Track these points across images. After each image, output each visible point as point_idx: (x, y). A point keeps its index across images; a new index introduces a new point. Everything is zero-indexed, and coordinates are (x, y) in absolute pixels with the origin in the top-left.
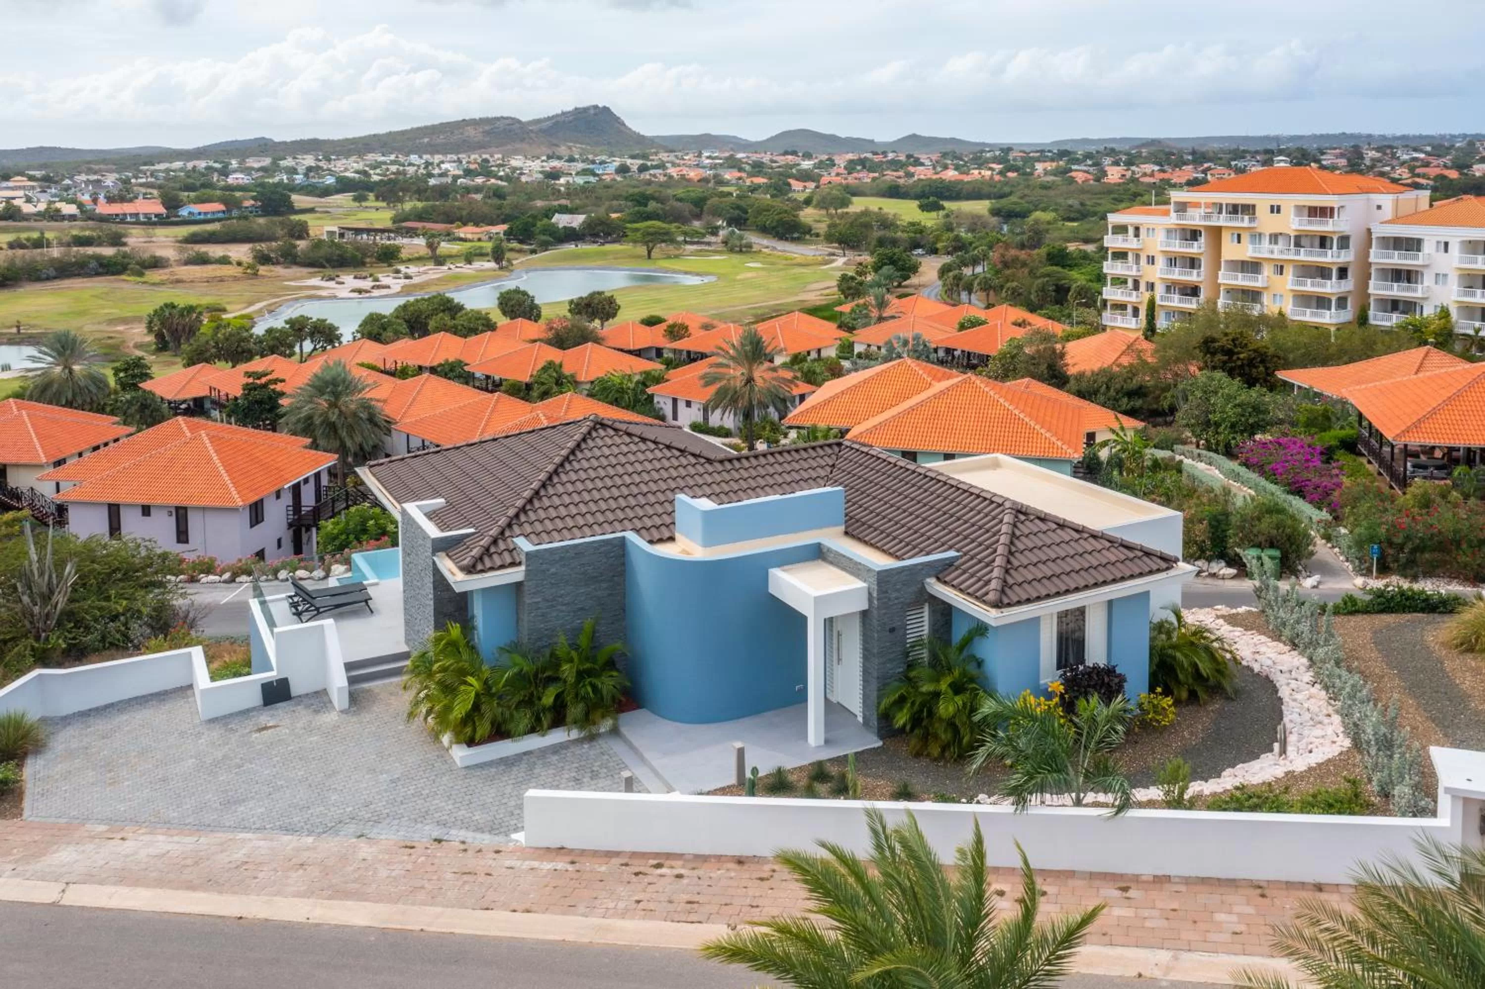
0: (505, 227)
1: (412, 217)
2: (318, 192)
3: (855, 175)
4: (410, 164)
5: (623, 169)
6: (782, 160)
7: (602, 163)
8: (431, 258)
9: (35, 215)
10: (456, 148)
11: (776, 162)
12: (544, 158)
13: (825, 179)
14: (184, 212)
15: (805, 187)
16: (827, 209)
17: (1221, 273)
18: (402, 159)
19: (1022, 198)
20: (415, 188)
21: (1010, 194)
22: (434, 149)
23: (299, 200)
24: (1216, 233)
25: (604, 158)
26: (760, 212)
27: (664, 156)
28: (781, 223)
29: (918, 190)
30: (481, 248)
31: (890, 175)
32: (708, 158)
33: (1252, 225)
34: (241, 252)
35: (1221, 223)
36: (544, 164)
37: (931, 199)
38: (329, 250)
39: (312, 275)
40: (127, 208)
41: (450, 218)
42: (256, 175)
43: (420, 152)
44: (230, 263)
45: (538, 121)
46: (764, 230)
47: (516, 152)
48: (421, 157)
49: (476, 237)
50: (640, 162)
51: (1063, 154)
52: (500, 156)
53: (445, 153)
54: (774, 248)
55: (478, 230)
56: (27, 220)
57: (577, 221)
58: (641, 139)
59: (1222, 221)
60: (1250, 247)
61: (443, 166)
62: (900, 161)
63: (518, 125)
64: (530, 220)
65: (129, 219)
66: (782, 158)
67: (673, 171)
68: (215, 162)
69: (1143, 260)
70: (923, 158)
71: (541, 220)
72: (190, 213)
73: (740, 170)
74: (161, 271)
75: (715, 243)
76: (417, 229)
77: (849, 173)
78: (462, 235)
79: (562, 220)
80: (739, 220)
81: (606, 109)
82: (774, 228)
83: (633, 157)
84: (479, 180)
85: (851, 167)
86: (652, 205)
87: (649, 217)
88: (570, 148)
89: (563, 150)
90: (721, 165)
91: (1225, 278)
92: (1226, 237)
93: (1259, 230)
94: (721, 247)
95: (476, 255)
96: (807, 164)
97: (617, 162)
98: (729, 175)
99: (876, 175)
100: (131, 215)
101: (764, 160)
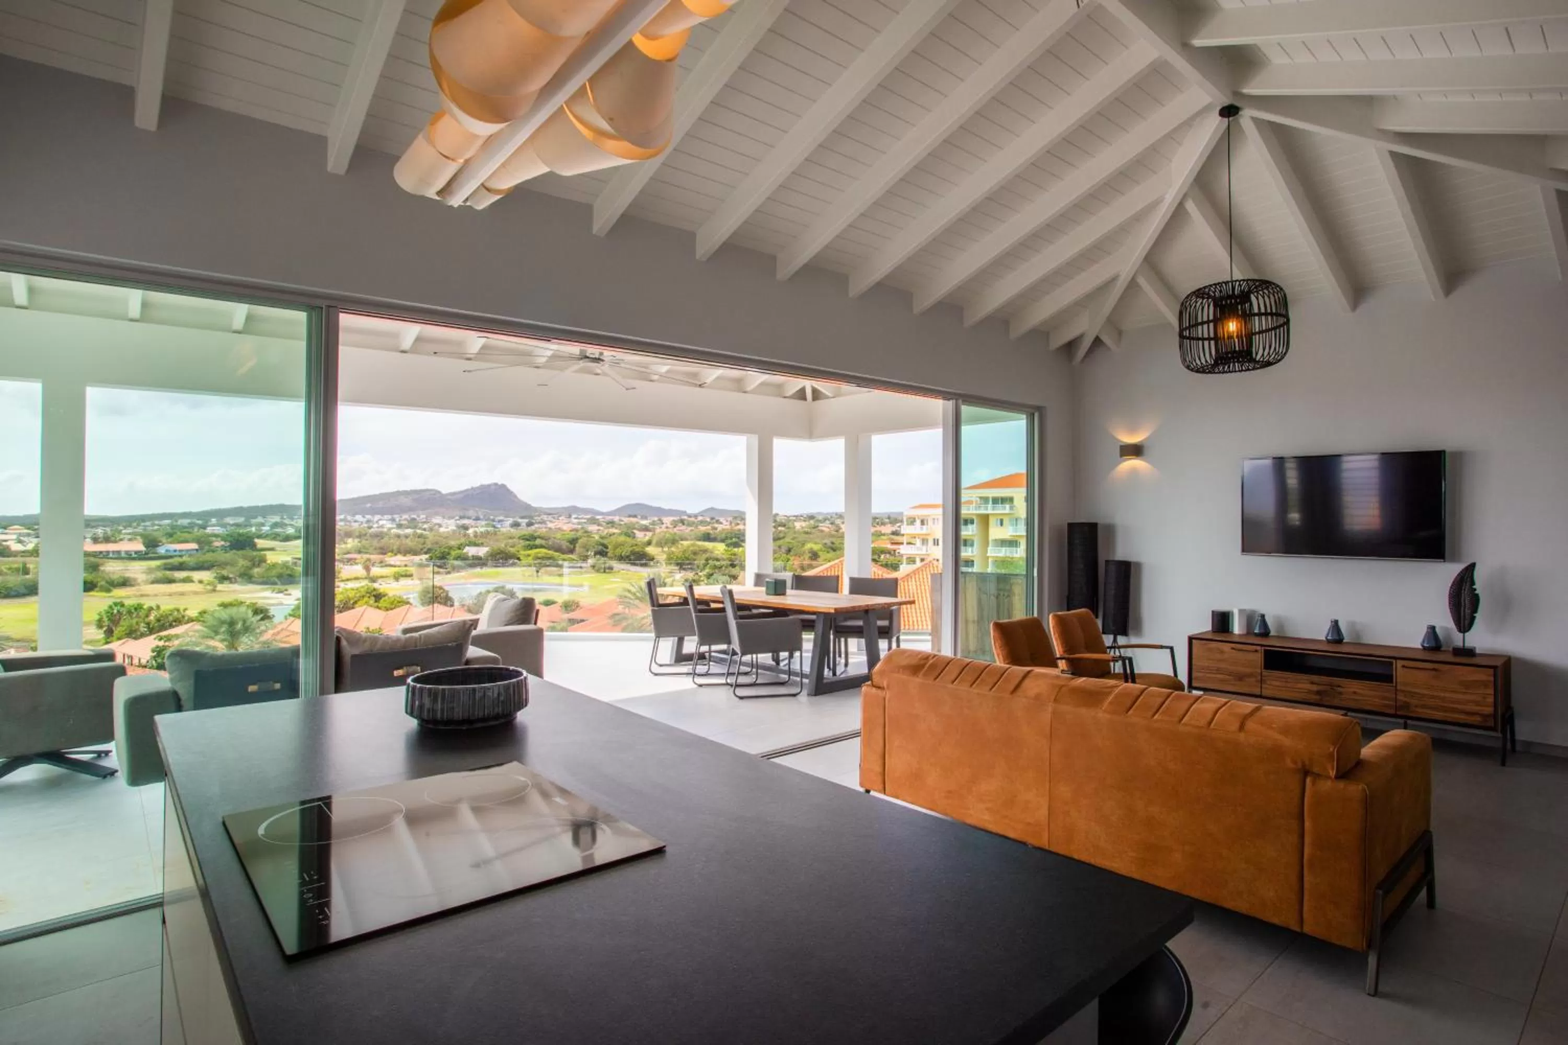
0: (427, 556)
1: (353, 551)
2: (281, 538)
3: (677, 528)
4: (355, 521)
5: (516, 525)
6: (626, 520)
7: (500, 521)
8: (366, 578)
9: (23, 552)
10: (391, 511)
11: (622, 521)
12: (457, 518)
13: (658, 530)
14: (162, 550)
15: (645, 535)
16: (662, 547)
17: (990, 548)
18: (349, 518)
19: (793, 539)
20: (357, 534)
21: (784, 537)
22: (374, 512)
23: (260, 543)
24: (985, 519)
25: (501, 518)
26: (616, 546)
27: (545, 517)
28: (633, 553)
29: (723, 536)
30: (406, 571)
31: (703, 529)
32: (576, 518)
33: (1012, 512)
34: (206, 576)
35: (990, 511)
36: (458, 522)
37: (734, 539)
38: (281, 571)
39: (263, 590)
40: (111, 547)
41: (383, 551)
42: (229, 528)
43: (363, 513)
44: (192, 581)
45: (454, 494)
46: (621, 559)
47: (437, 514)
48: (364, 517)
49: (403, 563)
50: (527, 521)
51: (811, 517)
52: (424, 516)
53: (382, 514)
54: (628, 570)
55: (405, 558)
56: (15, 556)
57: (482, 551)
58: (528, 507)
59: (989, 509)
60: (1011, 528)
61: (381, 523)
62: (707, 521)
63: (438, 495)
64: (446, 550)
65: (111, 555)
66: (628, 519)
67: (550, 525)
68: (198, 520)
69: (931, 542)
70: (722, 520)
71: (454, 550)
72: (167, 551)
73: (599, 525)
74: (128, 589)
75: (585, 567)
76: (355, 559)
77: (675, 527)
78: (392, 563)
79: (471, 551)
80: (602, 552)
81: (503, 486)
82: (628, 557)
83: (522, 518)
84: (409, 531)
85: (675, 524)
86: (538, 542)
87: (536, 547)
88: (477, 512)
89: (471, 513)
90: (585, 523)
91: (993, 552)
92: (992, 521)
93: (1016, 515)
94: (590, 569)
95: (402, 576)
96: (644, 522)
97: (510, 521)
98: (593, 528)
99: (693, 528)
100: (113, 552)
101: (615, 520)
